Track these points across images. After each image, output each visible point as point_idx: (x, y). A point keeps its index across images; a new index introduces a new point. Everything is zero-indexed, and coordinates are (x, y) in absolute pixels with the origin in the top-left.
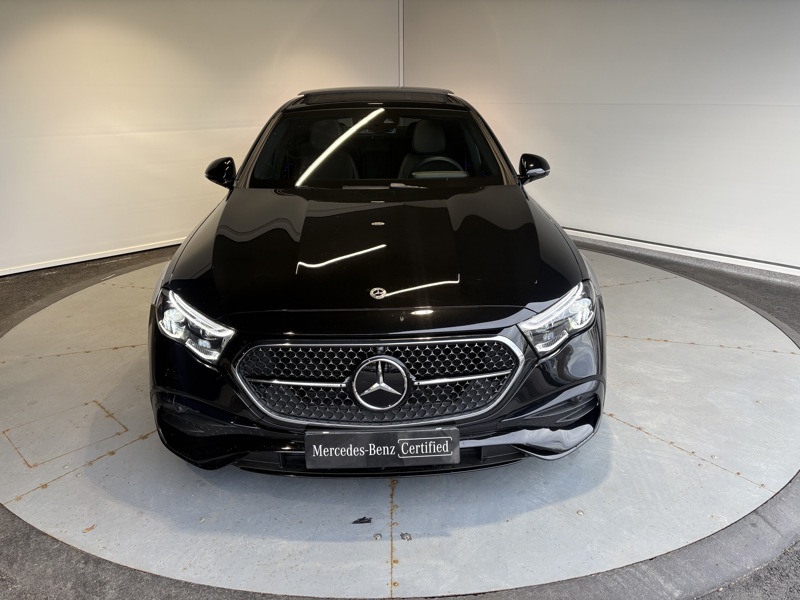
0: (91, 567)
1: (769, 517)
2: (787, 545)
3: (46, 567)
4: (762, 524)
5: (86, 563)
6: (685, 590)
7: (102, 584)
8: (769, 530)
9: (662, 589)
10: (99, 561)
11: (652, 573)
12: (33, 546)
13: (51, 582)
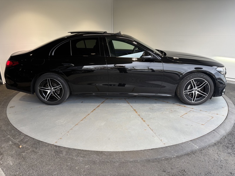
0: (57, 148)
1: (217, 131)
2: (221, 137)
3: (46, 149)
4: (215, 133)
5: (56, 147)
6: (199, 147)
7: (62, 151)
8: (217, 134)
9: (194, 146)
10: (59, 147)
11: (191, 143)
12: (41, 144)
13: (48, 152)
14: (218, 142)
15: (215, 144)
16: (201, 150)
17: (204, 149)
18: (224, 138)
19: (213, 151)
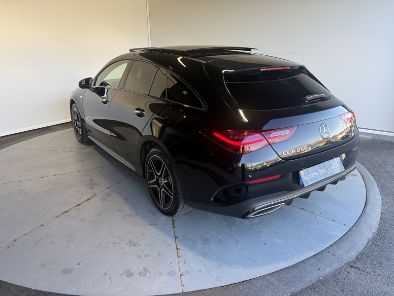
14: (361, 254)
15: (357, 258)
16: (335, 275)
17: (339, 273)
18: (370, 244)
19: (357, 274)
